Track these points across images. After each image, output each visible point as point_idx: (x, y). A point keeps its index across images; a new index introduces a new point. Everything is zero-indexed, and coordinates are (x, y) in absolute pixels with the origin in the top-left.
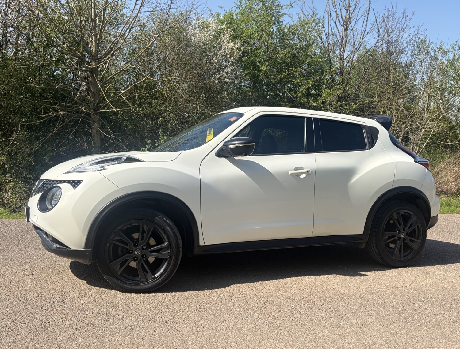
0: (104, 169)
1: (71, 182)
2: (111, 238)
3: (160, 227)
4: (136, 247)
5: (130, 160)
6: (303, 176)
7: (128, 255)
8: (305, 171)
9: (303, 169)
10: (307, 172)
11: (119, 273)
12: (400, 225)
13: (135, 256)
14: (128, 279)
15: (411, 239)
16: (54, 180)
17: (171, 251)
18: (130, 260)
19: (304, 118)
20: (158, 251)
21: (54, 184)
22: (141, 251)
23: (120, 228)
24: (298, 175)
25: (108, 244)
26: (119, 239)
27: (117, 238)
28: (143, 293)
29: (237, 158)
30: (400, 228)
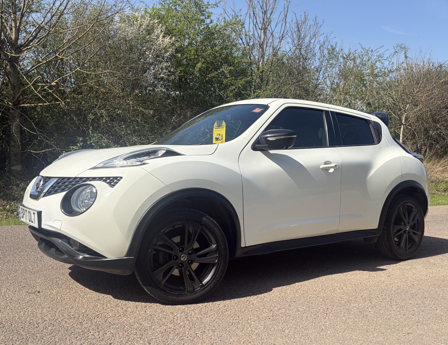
0: (144, 164)
1: (104, 179)
2: (154, 243)
3: (207, 228)
4: (182, 251)
5: (170, 153)
6: (332, 170)
7: (173, 261)
8: (333, 165)
9: (331, 164)
10: (336, 166)
11: (163, 283)
12: (405, 218)
13: (181, 262)
14: (173, 289)
15: (414, 231)
16: (76, 178)
17: (219, 254)
18: (175, 267)
19: (322, 111)
20: (205, 255)
21: (85, 181)
22: (187, 256)
23: (162, 231)
24: (327, 169)
25: (150, 251)
26: (162, 243)
27: (160, 243)
28: (190, 304)
29: (272, 152)
30: (405, 220)
